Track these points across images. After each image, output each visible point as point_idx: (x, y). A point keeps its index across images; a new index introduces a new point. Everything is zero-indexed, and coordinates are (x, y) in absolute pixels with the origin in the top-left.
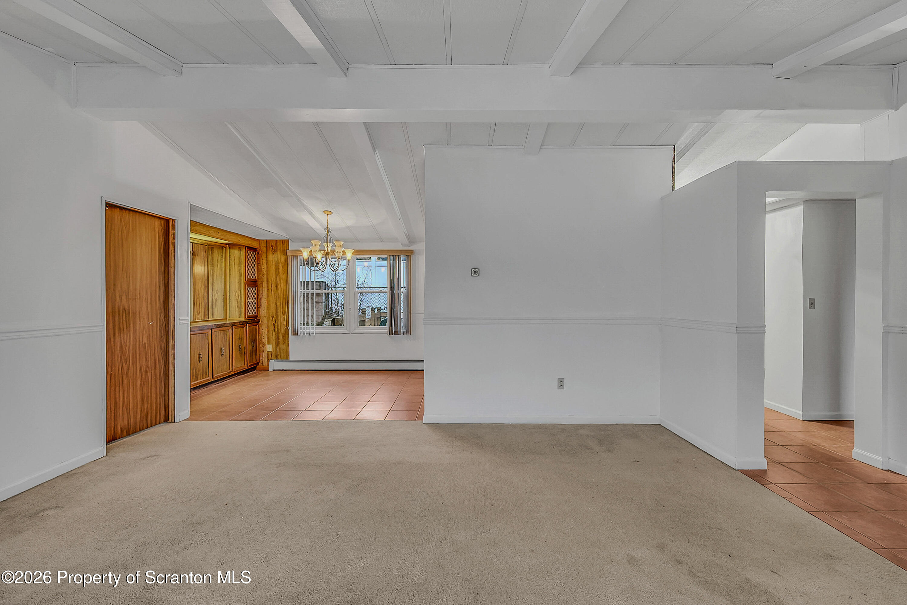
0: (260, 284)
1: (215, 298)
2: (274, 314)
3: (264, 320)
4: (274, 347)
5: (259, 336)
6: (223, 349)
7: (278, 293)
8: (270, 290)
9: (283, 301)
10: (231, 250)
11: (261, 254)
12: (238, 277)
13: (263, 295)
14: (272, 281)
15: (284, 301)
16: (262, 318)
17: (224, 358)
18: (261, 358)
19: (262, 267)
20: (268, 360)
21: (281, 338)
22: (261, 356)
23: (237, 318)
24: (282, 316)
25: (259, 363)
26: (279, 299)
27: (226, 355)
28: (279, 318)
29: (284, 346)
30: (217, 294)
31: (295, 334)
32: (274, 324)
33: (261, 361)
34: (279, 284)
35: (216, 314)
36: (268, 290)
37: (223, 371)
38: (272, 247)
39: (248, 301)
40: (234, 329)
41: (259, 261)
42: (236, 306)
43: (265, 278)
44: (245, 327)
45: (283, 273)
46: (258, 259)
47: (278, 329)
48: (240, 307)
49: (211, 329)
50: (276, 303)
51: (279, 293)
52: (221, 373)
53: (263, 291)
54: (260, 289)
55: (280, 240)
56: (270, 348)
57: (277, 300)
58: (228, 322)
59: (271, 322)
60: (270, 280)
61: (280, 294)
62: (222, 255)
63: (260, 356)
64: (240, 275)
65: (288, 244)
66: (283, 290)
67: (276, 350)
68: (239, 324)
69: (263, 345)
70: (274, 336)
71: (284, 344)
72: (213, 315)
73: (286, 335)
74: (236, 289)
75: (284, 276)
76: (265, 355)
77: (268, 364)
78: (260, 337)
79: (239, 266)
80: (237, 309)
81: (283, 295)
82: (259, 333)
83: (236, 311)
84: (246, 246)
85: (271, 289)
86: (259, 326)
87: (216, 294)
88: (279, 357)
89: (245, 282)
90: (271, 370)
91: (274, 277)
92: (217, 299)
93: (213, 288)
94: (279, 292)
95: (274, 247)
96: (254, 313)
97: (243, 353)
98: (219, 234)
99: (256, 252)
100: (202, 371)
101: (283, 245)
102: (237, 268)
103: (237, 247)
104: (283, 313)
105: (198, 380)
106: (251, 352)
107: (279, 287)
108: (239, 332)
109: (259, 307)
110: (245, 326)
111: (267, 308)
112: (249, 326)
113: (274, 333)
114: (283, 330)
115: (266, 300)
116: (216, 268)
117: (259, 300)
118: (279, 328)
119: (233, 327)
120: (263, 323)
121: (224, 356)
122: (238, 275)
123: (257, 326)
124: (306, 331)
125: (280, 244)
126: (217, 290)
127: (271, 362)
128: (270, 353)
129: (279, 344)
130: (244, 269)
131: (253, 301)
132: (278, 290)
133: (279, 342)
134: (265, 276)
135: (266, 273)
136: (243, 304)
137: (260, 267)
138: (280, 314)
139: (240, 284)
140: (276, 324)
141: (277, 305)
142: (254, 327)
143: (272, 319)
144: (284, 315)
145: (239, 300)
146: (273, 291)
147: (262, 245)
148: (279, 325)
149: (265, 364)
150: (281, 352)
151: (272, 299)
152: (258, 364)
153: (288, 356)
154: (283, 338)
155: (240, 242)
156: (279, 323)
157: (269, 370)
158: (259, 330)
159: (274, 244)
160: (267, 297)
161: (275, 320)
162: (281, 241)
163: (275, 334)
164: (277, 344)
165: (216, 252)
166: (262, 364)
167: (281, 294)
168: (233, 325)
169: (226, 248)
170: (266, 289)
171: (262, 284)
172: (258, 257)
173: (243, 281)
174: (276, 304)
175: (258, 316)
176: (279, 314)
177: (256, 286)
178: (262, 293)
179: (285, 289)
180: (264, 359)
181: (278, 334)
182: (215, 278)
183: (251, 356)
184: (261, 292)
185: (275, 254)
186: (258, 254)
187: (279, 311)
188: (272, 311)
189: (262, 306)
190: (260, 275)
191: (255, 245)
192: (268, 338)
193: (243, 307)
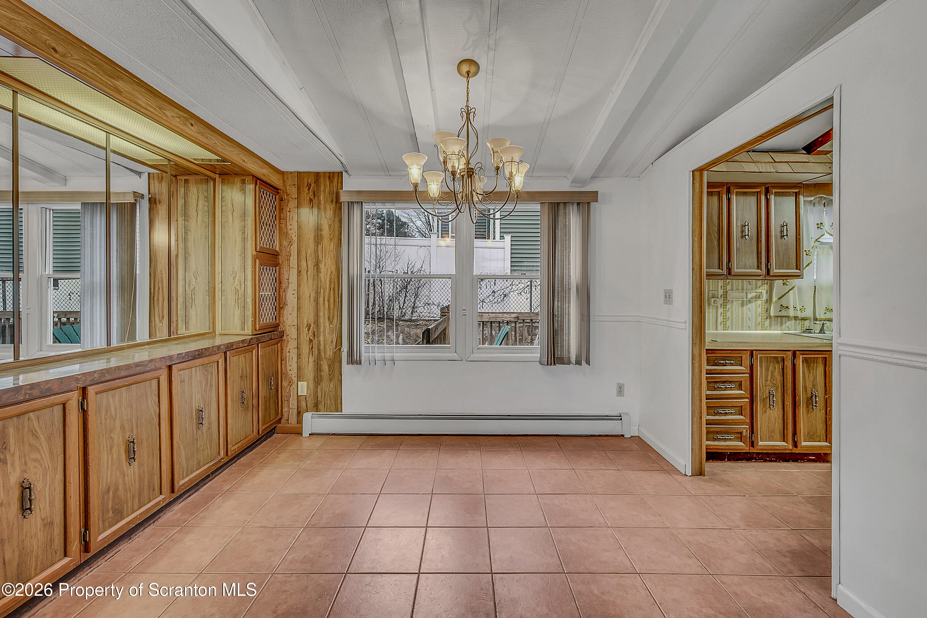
0: (284, 260)
1: (192, 287)
2: (312, 320)
3: (291, 332)
4: (312, 386)
5: (281, 364)
6: (202, 411)
7: (320, 278)
8: (304, 273)
9: (330, 294)
10: (225, 188)
11: (287, 201)
12: (239, 244)
13: (290, 282)
14: (308, 255)
15: (332, 295)
16: (288, 328)
17: (204, 431)
18: (286, 410)
19: (289, 227)
20: (299, 414)
21: (325, 368)
22: (285, 403)
23: (239, 331)
24: (328, 325)
25: (281, 419)
26: (322, 291)
27: (210, 424)
28: (322, 329)
29: (331, 386)
30: (196, 278)
31: (354, 360)
32: (311, 341)
33: (285, 415)
34: (322, 261)
35: (193, 321)
36: (299, 272)
37: (202, 464)
38: (309, 186)
39: (261, 294)
40: (230, 358)
41: (282, 215)
42: (235, 305)
43: (294, 248)
44: (254, 351)
45: (331, 239)
46: (281, 210)
47: (319, 350)
48: (244, 307)
49: (170, 367)
50: (315, 298)
51: (322, 279)
52: (197, 469)
53: (291, 275)
54: (285, 271)
55: (324, 173)
56: (303, 388)
57: (317, 293)
58: (218, 341)
59: (305, 336)
60: (303, 253)
61: (323, 282)
62: (205, 197)
63: (283, 404)
64: (244, 240)
65: (340, 180)
66: (329, 273)
67: (316, 393)
68: (241, 345)
69: (290, 383)
70: (311, 365)
71: (331, 380)
72: (186, 323)
73: (336, 362)
74: (235, 269)
75: (332, 245)
76: (293, 403)
77: (300, 421)
78: (283, 366)
79: (242, 221)
80: (238, 312)
81: (330, 282)
82: (281, 358)
83: (235, 316)
84: (258, 179)
85: (306, 271)
86: (281, 344)
87: (194, 280)
88: (321, 406)
89: (254, 253)
90: (306, 434)
91: (312, 245)
92: (197, 288)
93: (187, 267)
94: (322, 275)
95: (312, 186)
96: (272, 319)
97: (251, 407)
98: (193, 128)
99: (277, 196)
100: (140, 485)
101: (331, 182)
102: (237, 224)
103: (238, 180)
104: (329, 319)
105: (124, 518)
106: (266, 402)
107: (322, 266)
108: (241, 364)
109: (281, 306)
110: (254, 348)
111: (299, 308)
112: (262, 348)
113: (311, 360)
114: (329, 353)
115: (296, 292)
116: (192, 224)
117: (281, 291)
118: (322, 347)
119: (228, 353)
120: (290, 339)
121: (205, 428)
122: (239, 238)
123: (279, 344)
124: (378, 356)
125: (325, 181)
126: (195, 269)
127: (307, 417)
128: (303, 399)
129: (321, 380)
130: (252, 225)
131: (271, 295)
132: (320, 272)
133: (321, 376)
134: (295, 246)
135: (295, 239)
136: (249, 300)
137: (283, 227)
138: (324, 321)
139: (244, 258)
140: (315, 342)
141: (317, 303)
142: (273, 346)
143: (308, 331)
144: (331, 323)
145: (241, 292)
146: (310, 276)
147: (289, 182)
148: (322, 342)
149: (293, 420)
150: (325, 397)
151: (308, 290)
152: (279, 421)
153: (339, 405)
154: (329, 368)
155: (245, 164)
156: (321, 338)
157: (301, 434)
158: (282, 353)
159: (311, 180)
160: (299, 285)
161: (314, 333)
162: (327, 175)
163: (313, 360)
164: (318, 380)
165: (193, 189)
166: (288, 420)
167: (325, 281)
168: (230, 347)
169: (214, 180)
170: (295, 271)
171: (289, 260)
172: (280, 206)
173: (250, 252)
174: (317, 301)
175: (281, 324)
176: (321, 320)
177: (276, 264)
178: (288, 279)
179: (334, 272)
180: (292, 412)
181: (320, 361)
182: (191, 244)
183: (266, 410)
184: (286, 276)
185: (314, 201)
186: (281, 200)
187: (321, 314)
188: (308, 315)
189: (288, 303)
190: (285, 243)
191: (275, 180)
192: (299, 368)
193: (251, 308)
